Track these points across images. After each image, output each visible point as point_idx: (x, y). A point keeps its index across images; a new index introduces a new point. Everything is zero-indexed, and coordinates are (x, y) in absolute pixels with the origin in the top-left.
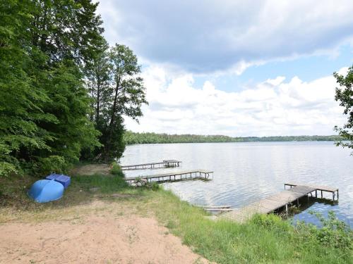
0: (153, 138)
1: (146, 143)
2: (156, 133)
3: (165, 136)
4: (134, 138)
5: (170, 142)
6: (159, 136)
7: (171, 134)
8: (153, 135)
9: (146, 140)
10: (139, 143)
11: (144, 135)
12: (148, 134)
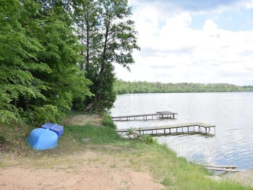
0: (145, 87)
1: (138, 93)
3: (158, 85)
4: (125, 87)
5: (164, 92)
6: (152, 85)
7: (165, 83)
8: (145, 83)
9: (137, 89)
10: (131, 93)
11: (135, 84)
12: (140, 83)
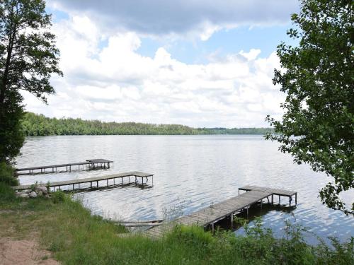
0: (79, 126)
1: (67, 134)
2: (83, 119)
3: (97, 124)
4: (48, 126)
5: (105, 134)
6: (89, 124)
7: (107, 122)
8: (79, 121)
9: (68, 130)
10: (57, 134)
11: (64, 122)
12: (71, 120)
